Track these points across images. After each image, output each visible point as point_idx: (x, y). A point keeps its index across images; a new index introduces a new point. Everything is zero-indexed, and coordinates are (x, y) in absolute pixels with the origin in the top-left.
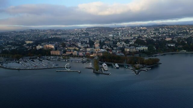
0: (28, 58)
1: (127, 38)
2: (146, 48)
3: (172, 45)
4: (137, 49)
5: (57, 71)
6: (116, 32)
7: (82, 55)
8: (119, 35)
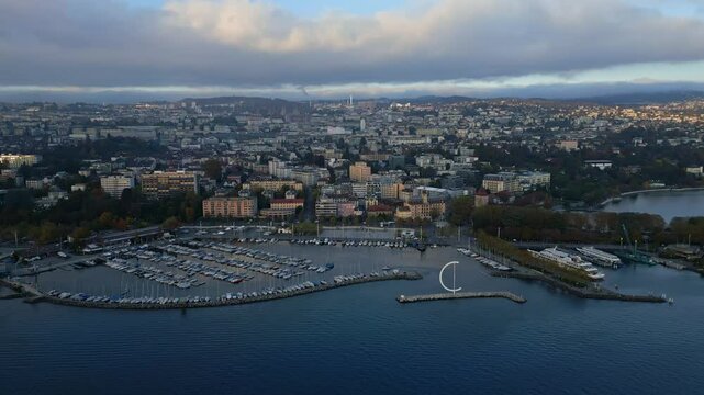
0: (126, 241)
1: (407, 139)
2: (546, 177)
3: (601, 166)
4: (523, 183)
5: (405, 302)
6: (341, 119)
7: (359, 213)
8: (359, 129)
